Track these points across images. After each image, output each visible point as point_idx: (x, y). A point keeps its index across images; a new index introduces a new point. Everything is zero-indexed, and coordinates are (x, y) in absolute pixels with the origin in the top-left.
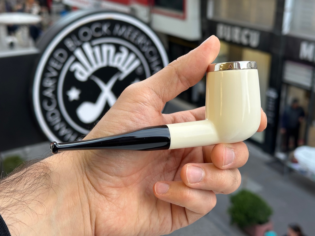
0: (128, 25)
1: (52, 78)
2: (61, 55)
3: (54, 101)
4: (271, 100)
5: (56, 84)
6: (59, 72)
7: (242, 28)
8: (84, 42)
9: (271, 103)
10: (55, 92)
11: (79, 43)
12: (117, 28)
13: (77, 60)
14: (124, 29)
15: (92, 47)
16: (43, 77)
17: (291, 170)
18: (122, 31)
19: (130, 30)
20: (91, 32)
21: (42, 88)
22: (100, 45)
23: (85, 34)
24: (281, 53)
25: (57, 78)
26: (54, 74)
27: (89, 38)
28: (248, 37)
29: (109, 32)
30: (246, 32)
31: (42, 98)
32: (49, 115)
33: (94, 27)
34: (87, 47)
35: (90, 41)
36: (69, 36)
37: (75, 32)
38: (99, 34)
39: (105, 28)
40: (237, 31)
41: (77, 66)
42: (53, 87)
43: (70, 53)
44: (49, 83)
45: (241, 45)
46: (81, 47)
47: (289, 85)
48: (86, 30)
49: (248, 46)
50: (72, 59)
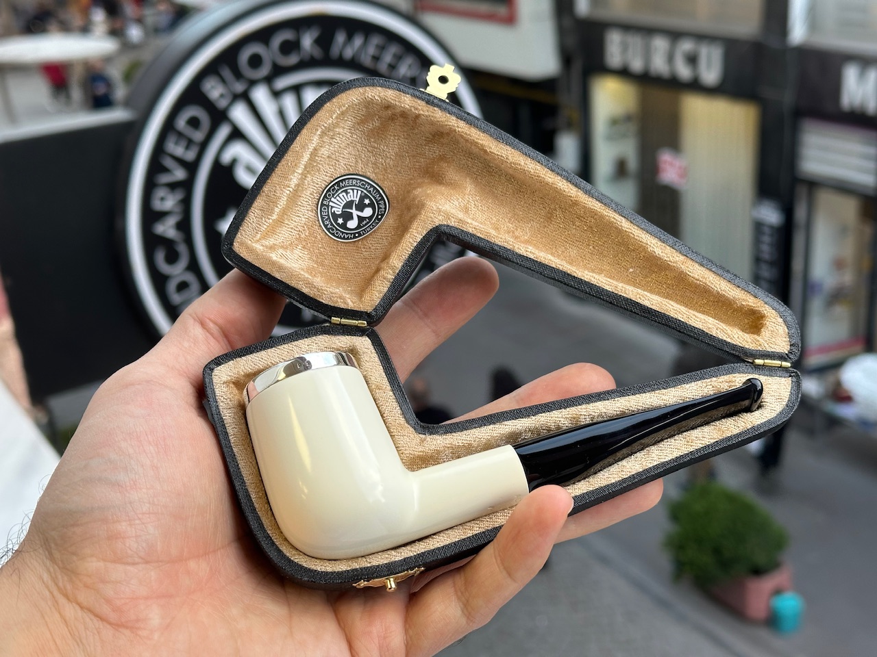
0: (368, 28)
1: (173, 186)
2: (194, 123)
3: (182, 249)
4: (767, 230)
5: (186, 203)
6: (192, 168)
7: (675, 35)
8: (253, 83)
9: (766, 239)
10: (184, 226)
11: (239, 87)
12: (340, 38)
13: (237, 134)
14: (358, 41)
15: (276, 94)
16: (150, 186)
17: (834, 422)
18: (353, 47)
19: (376, 40)
20: (269, 53)
21: (150, 216)
22: (297, 89)
23: (255, 61)
24: (787, 98)
25: (186, 186)
26: (179, 174)
27: (265, 71)
28: (692, 60)
29: (318, 53)
30: (686, 46)
31: (151, 242)
32: (172, 286)
33: (277, 40)
34: (261, 95)
35: (269, 80)
36: (211, 69)
37: (228, 57)
38: (293, 59)
39: (307, 41)
40: (660, 44)
41: (238, 150)
42: (178, 209)
43: (219, 116)
44: (167, 202)
45: (674, 85)
46: (245, 97)
47: (813, 185)
48: (255, 48)
49: (696, 86)
50: (224, 132)
